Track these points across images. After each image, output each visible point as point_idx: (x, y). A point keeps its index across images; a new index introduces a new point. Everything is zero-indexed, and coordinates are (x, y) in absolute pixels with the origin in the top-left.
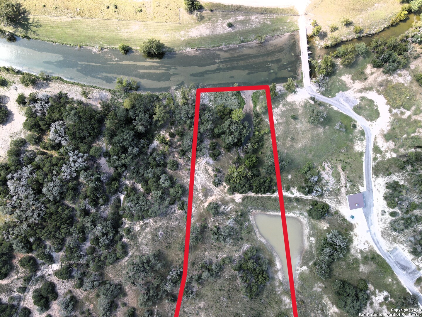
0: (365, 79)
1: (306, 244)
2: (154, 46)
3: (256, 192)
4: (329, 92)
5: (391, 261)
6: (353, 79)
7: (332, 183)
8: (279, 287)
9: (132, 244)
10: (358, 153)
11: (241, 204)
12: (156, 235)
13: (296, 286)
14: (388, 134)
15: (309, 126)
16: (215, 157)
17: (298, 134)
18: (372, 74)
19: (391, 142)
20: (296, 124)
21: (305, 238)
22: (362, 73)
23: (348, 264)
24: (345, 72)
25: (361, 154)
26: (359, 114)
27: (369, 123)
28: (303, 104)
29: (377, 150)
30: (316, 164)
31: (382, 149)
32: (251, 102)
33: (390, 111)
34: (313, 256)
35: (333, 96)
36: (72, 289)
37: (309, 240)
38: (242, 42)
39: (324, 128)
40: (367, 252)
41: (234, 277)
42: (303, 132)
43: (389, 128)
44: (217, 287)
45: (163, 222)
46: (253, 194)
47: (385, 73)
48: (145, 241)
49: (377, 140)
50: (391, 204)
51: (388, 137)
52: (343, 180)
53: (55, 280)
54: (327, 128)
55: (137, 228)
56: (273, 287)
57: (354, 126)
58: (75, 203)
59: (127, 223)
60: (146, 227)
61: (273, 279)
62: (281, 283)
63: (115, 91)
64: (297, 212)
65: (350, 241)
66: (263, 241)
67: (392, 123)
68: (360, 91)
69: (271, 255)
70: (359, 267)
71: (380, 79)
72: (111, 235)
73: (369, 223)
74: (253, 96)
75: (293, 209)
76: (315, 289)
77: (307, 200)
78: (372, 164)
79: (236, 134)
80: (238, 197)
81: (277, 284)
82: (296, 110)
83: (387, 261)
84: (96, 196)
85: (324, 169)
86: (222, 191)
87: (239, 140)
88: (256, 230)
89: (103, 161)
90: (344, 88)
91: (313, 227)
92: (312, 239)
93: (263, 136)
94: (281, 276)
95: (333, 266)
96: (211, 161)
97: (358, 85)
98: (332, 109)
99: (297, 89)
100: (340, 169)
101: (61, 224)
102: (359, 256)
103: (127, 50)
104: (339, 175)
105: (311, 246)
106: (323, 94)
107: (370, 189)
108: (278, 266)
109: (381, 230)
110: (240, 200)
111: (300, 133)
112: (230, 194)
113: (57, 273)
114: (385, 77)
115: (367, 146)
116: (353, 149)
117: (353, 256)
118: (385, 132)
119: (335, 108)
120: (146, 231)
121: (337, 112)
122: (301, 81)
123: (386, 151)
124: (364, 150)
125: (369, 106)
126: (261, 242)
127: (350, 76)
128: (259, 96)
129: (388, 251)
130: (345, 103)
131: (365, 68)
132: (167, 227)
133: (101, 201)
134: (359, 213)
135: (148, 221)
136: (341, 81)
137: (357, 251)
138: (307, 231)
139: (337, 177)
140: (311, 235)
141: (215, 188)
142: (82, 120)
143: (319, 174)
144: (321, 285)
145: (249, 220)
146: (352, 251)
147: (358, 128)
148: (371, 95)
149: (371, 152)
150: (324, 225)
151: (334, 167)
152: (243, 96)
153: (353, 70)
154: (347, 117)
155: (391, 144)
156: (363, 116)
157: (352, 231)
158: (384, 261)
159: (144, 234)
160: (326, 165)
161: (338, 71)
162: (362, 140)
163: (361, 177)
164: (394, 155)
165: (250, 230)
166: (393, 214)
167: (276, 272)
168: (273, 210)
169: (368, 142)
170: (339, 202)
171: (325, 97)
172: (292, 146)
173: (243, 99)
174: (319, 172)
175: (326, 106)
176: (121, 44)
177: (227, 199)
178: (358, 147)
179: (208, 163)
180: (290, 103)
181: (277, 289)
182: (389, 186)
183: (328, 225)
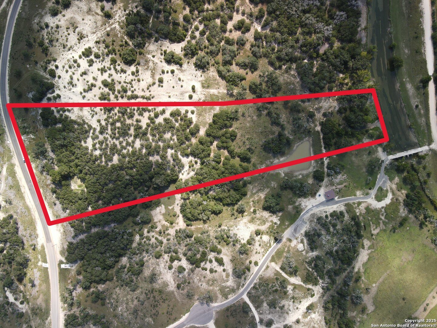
0: (398, 190)
1: (297, 174)
2: (400, 64)
3: (323, 138)
4: (387, 171)
5: (298, 222)
6: (397, 184)
7: (336, 181)
8: (270, 162)
9: (283, 71)
10: (355, 193)
11: (314, 130)
12: (290, 84)
13: (272, 172)
14: (370, 209)
15: (366, 163)
16: (340, 112)
17: (360, 157)
18: (402, 194)
19: (365, 211)
20: (366, 155)
21: (300, 172)
22: (401, 188)
23: (291, 198)
24: (400, 179)
25: (355, 195)
26: (378, 190)
27: (374, 197)
28: (378, 157)
29: (359, 204)
30: (344, 171)
31: (360, 207)
32: (373, 127)
33: (382, 208)
34: (291, 178)
35: (385, 174)
36: (249, 41)
37: (300, 175)
38: (408, 116)
39: (366, 172)
40: (300, 208)
41: (273, 133)
42: (362, 160)
43: (373, 209)
44: (266, 124)
45: (298, 87)
46: (322, 137)
47: (404, 201)
48: (286, 78)
49: (365, 203)
50: (332, 215)
51: (368, 209)
52: (339, 187)
53: (252, 30)
54: (366, 173)
55: (292, 72)
56: (269, 158)
57: (370, 189)
58: (299, 34)
59: (294, 66)
60: (294, 78)
61: (274, 157)
62: (272, 163)
63: (367, 46)
64: (315, 165)
65: (305, 197)
66: (295, 148)
67: (376, 210)
68: (391, 189)
69: (288, 154)
70: (291, 205)
71: (400, 198)
72: (287, 58)
73: (317, 206)
74: (377, 127)
75: (317, 162)
76: (272, 182)
77: (324, 168)
78: (351, 202)
79: (357, 120)
80: (318, 128)
81: (271, 161)
82: (374, 154)
83: (298, 220)
84: (307, 46)
85: (343, 176)
86: (320, 118)
87: (353, 123)
88: (300, 143)
89: (327, 46)
90: (391, 179)
91: (308, 175)
92: (301, 176)
93: (356, 136)
94: (276, 161)
95: (288, 190)
96: (337, 109)
97: (394, 187)
98: (378, 174)
99: (386, 153)
100: (345, 184)
101: (288, 28)
102: (297, 204)
103: (392, 48)
104: (342, 184)
105: (296, 176)
106: (386, 168)
107: (337, 202)
108: (282, 159)
109: (315, 213)
110: (317, 130)
111: (361, 158)
112: (319, 123)
113: (256, 31)
114: (402, 201)
115: (360, 198)
116: (357, 190)
117: (297, 200)
118: (370, 207)
119: (378, 176)
120: (292, 78)
121: (376, 178)
122: (391, 154)
123: (359, 209)
124: (358, 196)
125: (384, 195)
126: (294, 147)
127: (398, 182)
128: (378, 131)
129: (303, 219)
130: (382, 181)
131: (404, 190)
132: (296, 90)
133: (305, 49)
134: (322, 199)
135: (297, 78)
136: (395, 177)
137: (300, 202)
138: (305, 172)
139: (340, 183)
140: (302, 175)
141: (321, 114)
142: (351, 30)
143: (340, 173)
144: (276, 186)
145: (306, 137)
146: (299, 199)
147: (370, 191)
148: (390, 196)
149: (357, 201)
150: (311, 181)
151: (345, 181)
152: (376, 122)
153: (402, 183)
154: (375, 184)
155: (364, 211)
156: (377, 193)
157: (311, 197)
158: (297, 218)
159: (289, 77)
160: (345, 176)
161: (400, 174)
162: (363, 195)
163: (343, 197)
164: (358, 214)
165: (300, 139)
166: (327, 216)
167: (278, 159)
168: (313, 151)
169: (363, 198)
170: (327, 186)
171: (384, 169)
172: (353, 155)
173: (374, 122)
174: (341, 173)
175: (379, 170)
176: (396, 44)
177: (316, 122)
178: (358, 193)
179: (335, 108)
180: (377, 149)
181: (268, 161)
182: (342, 213)
183: (311, 183)
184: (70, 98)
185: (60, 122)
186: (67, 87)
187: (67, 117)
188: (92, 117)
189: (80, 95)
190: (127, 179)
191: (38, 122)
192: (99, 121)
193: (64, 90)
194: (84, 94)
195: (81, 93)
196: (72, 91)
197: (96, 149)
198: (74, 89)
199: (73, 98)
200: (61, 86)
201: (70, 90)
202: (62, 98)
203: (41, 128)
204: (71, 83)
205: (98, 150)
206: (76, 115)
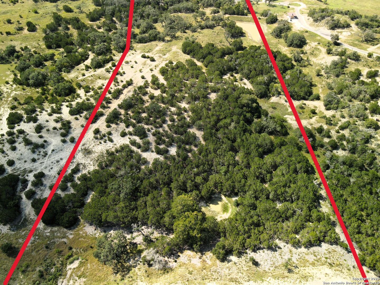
184: (58, 162)
185: (85, 194)
186: (35, 156)
187: (84, 178)
188: (111, 141)
189: (65, 145)
190: (235, 128)
191: (54, 237)
192: (123, 135)
193: (37, 164)
194: (68, 139)
195: (64, 141)
196: (49, 152)
197: (167, 151)
198: (49, 149)
199: (61, 157)
200: (28, 166)
201: (46, 154)
202: (46, 172)
203: (71, 237)
204: (35, 147)
205: (169, 149)
206: (92, 163)
